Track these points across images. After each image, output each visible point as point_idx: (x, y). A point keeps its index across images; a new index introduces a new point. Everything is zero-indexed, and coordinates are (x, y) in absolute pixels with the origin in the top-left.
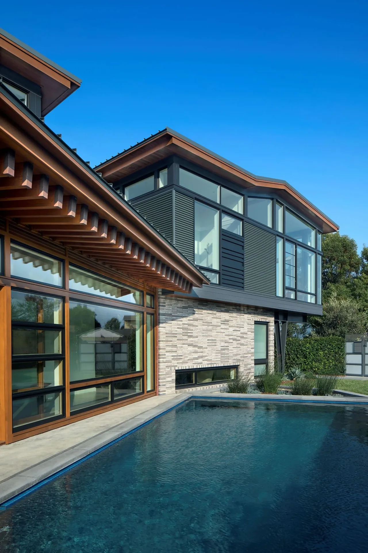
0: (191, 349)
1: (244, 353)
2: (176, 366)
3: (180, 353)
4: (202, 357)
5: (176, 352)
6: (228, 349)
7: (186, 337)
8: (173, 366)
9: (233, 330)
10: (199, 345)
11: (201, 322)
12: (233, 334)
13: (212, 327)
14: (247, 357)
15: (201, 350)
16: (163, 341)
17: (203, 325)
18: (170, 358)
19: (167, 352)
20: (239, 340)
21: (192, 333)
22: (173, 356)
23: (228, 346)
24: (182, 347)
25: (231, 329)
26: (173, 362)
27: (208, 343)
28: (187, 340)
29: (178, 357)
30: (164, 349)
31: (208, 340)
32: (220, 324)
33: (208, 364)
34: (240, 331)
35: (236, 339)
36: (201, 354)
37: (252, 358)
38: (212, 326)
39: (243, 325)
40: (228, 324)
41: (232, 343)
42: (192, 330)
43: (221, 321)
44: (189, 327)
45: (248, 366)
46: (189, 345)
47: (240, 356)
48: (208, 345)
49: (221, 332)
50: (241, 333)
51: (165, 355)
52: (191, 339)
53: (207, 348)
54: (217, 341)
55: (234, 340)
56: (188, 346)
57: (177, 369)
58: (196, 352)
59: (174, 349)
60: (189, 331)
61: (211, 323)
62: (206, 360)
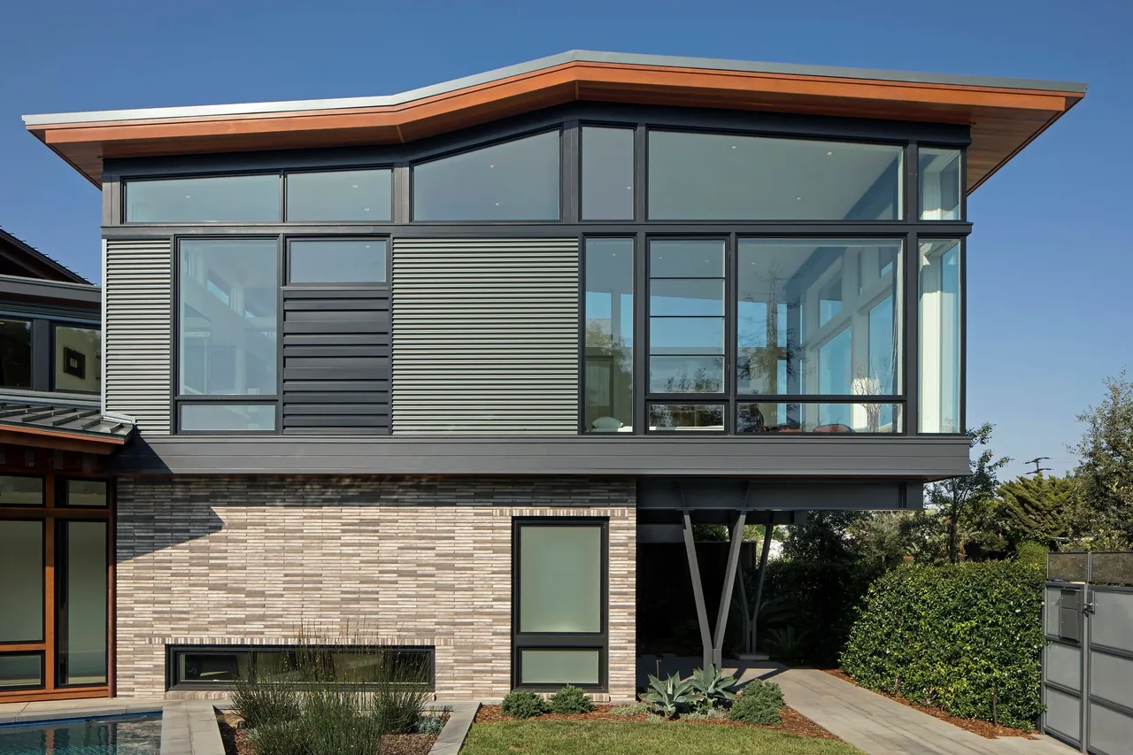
0: (220, 596)
1: (456, 614)
2: (170, 636)
3: (180, 604)
4: (261, 618)
5: (169, 602)
6: (377, 599)
7: (203, 570)
8: (159, 636)
9: (400, 548)
10: (249, 587)
11: (260, 530)
12: (400, 558)
13: (303, 541)
14: (472, 624)
15: (258, 600)
16: (125, 578)
17: (266, 538)
18: (148, 617)
19: (136, 602)
20: (433, 576)
21: (226, 558)
22: (155, 612)
23: (377, 593)
24: (188, 592)
25: (390, 546)
26: (158, 625)
27: (285, 582)
28: (207, 575)
29: (174, 616)
31: (286, 575)
32: (337, 533)
33: (286, 637)
34: (434, 549)
35: (416, 571)
36: (260, 611)
37: (494, 627)
38: (302, 538)
39: (453, 532)
40: (377, 531)
41: (396, 582)
42: (226, 551)
43: (343, 525)
44: (213, 544)
45: (474, 651)
46: (213, 588)
47: (435, 620)
48: (285, 589)
49: (341, 555)
50: (437, 555)
51: (132, 609)
52: (222, 573)
53: (282, 596)
54: (325, 578)
55: (400, 573)
56: (209, 590)
57: (170, 641)
58: (236, 605)
59: (162, 596)
60: (211, 555)
61: (302, 531)
62: (279, 626)
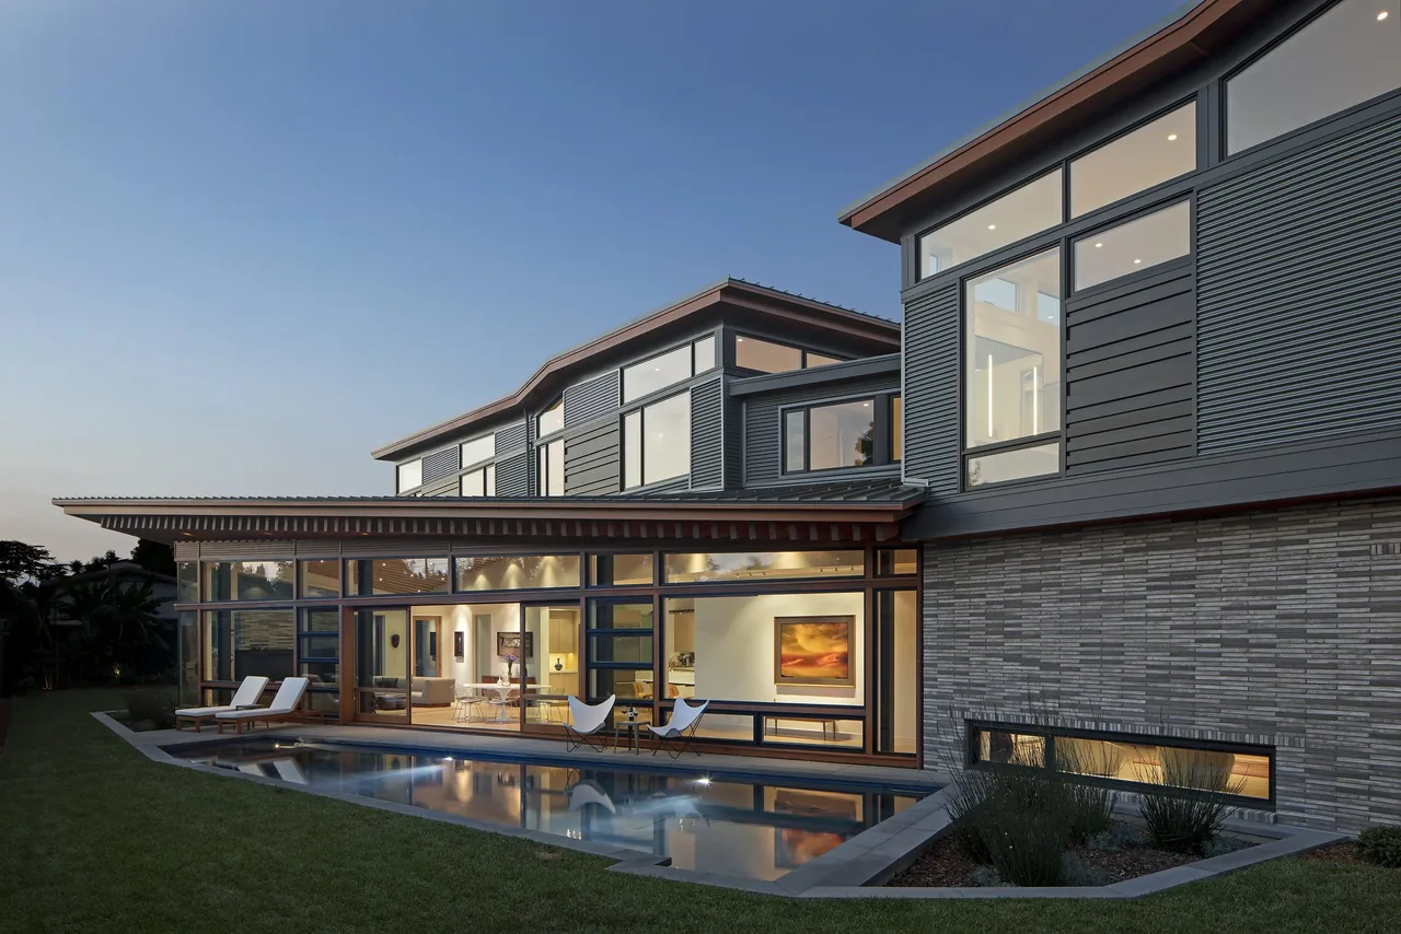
0: (1013, 668)
1: (1309, 701)
2: (968, 710)
3: (978, 677)
4: (1057, 695)
5: (967, 674)
6: (1193, 677)
7: (997, 638)
8: (958, 709)
9: (1223, 608)
10: (1044, 659)
11: (1054, 592)
12: (1225, 622)
13: (1101, 603)
14: (1335, 718)
15: (1053, 674)
16: (930, 647)
17: (1061, 600)
18: (949, 689)
19: (939, 672)
20: (1273, 646)
21: (1020, 625)
22: (955, 684)
23: (1193, 668)
24: (984, 663)
25: (1212, 605)
26: (958, 698)
27: (1082, 653)
28: (1002, 644)
29: (972, 688)
30: (935, 665)
31: (1082, 645)
32: (1141, 591)
33: (1082, 719)
34: (1274, 607)
35: (1247, 640)
36: (1054, 687)
37: (1373, 725)
38: (1101, 599)
39: (1304, 582)
40: (1193, 587)
41: (1219, 655)
42: (1020, 618)
43: (1149, 580)
44: (1008, 610)
45: (1339, 759)
46: (1007, 658)
47: (1277, 709)
48: (1081, 661)
49: (1147, 619)
50: (1278, 617)
51: (936, 679)
52: (1016, 643)
53: (1078, 670)
54: (1127, 649)
55: (1224, 643)
56: (1004, 661)
57: (968, 715)
58: (1029, 679)
59: (961, 667)
60: (1006, 622)
61: (1100, 591)
62: (1073, 706)
